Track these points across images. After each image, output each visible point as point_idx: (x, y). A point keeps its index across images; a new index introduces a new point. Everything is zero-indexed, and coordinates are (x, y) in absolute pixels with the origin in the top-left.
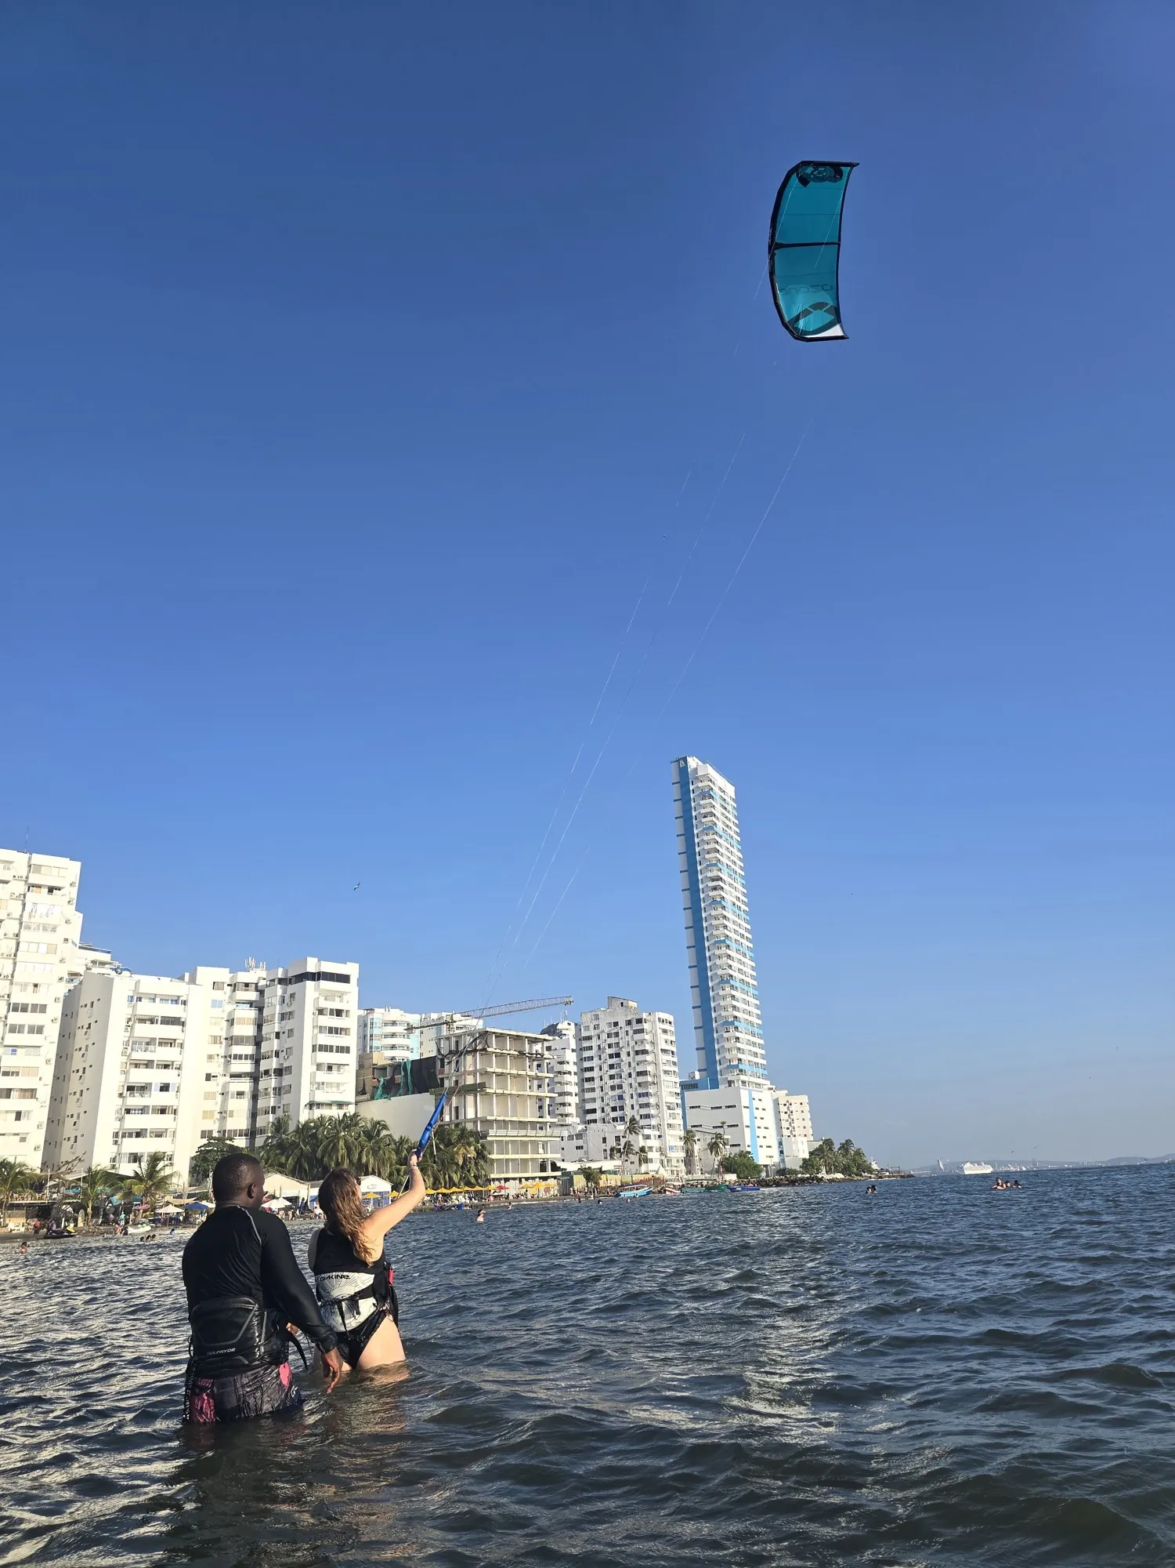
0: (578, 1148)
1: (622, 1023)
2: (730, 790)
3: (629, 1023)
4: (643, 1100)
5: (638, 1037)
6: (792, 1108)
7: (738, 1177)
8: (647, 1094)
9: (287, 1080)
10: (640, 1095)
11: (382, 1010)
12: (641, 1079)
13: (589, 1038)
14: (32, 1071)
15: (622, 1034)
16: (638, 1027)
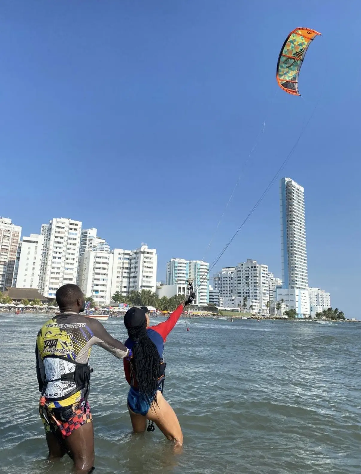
0: (232, 303)
1: (250, 267)
2: (302, 189)
3: (252, 267)
4: (255, 291)
5: (255, 272)
6: (324, 297)
7: (288, 316)
8: (256, 289)
9: (136, 279)
10: (254, 289)
11: (178, 259)
12: (255, 284)
13: (240, 271)
14: (72, 274)
15: (250, 270)
16: (255, 269)
